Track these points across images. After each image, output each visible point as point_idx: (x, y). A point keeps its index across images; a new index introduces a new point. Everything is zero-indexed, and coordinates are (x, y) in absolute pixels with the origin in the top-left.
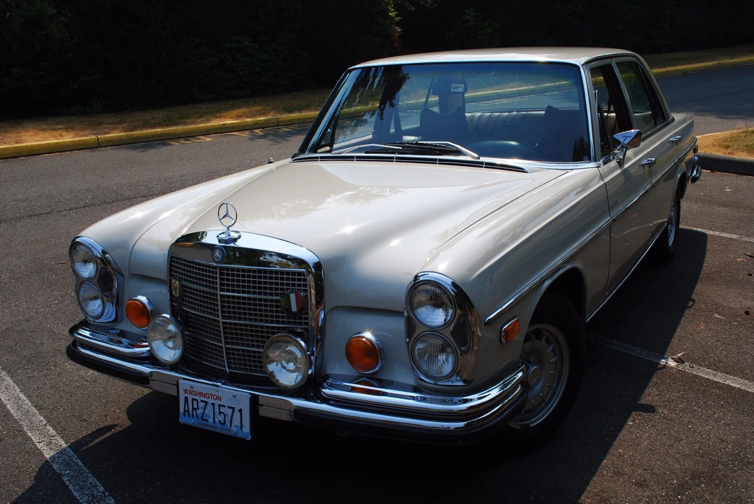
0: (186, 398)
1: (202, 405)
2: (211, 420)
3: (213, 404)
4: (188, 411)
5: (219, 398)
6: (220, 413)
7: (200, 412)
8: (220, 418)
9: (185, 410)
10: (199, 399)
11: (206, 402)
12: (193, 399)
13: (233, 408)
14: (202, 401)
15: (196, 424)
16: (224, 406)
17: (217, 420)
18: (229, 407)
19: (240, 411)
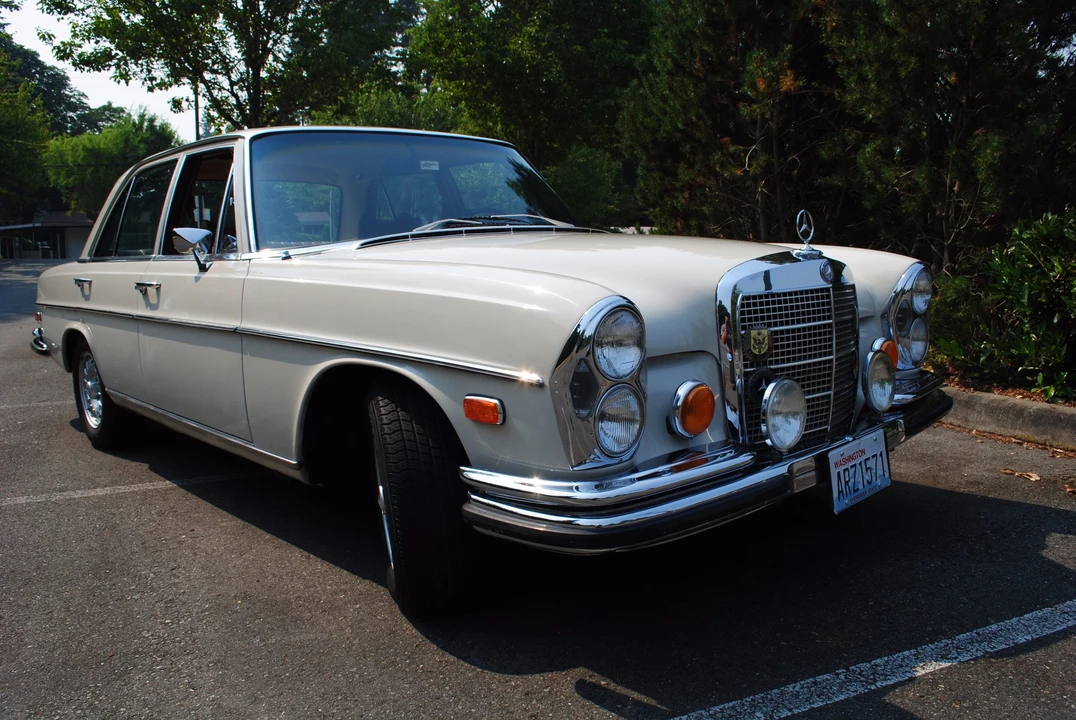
0: (839, 473)
1: (852, 471)
2: (861, 487)
3: (860, 464)
4: (842, 491)
5: (863, 452)
6: (867, 469)
7: (852, 480)
8: (867, 477)
9: (839, 492)
10: (848, 465)
11: (855, 465)
12: (845, 470)
13: (876, 455)
14: (852, 467)
15: (850, 504)
16: (868, 459)
17: (865, 482)
18: (873, 456)
19: (881, 455)
